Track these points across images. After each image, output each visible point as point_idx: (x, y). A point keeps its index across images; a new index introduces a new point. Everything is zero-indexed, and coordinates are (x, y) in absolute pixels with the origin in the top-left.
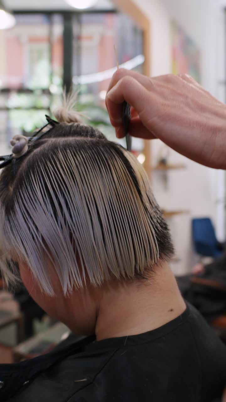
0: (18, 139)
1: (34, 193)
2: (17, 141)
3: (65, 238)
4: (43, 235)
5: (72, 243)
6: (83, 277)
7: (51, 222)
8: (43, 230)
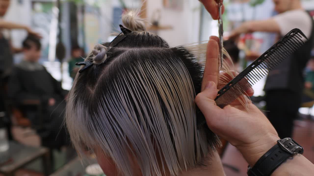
0: (100, 49)
1: (119, 100)
2: (99, 51)
3: (147, 139)
4: (127, 136)
5: (152, 142)
6: (163, 170)
7: (136, 126)
8: (128, 132)
